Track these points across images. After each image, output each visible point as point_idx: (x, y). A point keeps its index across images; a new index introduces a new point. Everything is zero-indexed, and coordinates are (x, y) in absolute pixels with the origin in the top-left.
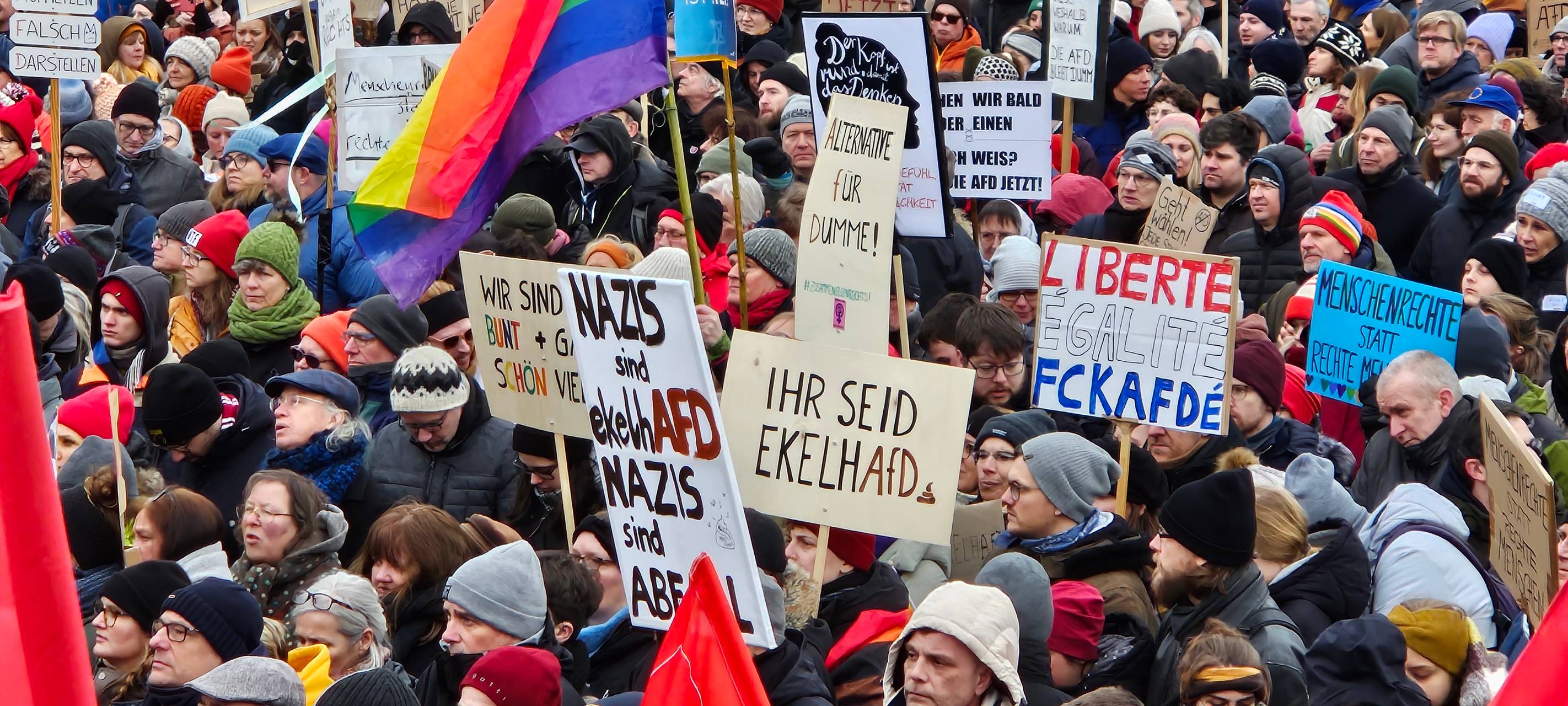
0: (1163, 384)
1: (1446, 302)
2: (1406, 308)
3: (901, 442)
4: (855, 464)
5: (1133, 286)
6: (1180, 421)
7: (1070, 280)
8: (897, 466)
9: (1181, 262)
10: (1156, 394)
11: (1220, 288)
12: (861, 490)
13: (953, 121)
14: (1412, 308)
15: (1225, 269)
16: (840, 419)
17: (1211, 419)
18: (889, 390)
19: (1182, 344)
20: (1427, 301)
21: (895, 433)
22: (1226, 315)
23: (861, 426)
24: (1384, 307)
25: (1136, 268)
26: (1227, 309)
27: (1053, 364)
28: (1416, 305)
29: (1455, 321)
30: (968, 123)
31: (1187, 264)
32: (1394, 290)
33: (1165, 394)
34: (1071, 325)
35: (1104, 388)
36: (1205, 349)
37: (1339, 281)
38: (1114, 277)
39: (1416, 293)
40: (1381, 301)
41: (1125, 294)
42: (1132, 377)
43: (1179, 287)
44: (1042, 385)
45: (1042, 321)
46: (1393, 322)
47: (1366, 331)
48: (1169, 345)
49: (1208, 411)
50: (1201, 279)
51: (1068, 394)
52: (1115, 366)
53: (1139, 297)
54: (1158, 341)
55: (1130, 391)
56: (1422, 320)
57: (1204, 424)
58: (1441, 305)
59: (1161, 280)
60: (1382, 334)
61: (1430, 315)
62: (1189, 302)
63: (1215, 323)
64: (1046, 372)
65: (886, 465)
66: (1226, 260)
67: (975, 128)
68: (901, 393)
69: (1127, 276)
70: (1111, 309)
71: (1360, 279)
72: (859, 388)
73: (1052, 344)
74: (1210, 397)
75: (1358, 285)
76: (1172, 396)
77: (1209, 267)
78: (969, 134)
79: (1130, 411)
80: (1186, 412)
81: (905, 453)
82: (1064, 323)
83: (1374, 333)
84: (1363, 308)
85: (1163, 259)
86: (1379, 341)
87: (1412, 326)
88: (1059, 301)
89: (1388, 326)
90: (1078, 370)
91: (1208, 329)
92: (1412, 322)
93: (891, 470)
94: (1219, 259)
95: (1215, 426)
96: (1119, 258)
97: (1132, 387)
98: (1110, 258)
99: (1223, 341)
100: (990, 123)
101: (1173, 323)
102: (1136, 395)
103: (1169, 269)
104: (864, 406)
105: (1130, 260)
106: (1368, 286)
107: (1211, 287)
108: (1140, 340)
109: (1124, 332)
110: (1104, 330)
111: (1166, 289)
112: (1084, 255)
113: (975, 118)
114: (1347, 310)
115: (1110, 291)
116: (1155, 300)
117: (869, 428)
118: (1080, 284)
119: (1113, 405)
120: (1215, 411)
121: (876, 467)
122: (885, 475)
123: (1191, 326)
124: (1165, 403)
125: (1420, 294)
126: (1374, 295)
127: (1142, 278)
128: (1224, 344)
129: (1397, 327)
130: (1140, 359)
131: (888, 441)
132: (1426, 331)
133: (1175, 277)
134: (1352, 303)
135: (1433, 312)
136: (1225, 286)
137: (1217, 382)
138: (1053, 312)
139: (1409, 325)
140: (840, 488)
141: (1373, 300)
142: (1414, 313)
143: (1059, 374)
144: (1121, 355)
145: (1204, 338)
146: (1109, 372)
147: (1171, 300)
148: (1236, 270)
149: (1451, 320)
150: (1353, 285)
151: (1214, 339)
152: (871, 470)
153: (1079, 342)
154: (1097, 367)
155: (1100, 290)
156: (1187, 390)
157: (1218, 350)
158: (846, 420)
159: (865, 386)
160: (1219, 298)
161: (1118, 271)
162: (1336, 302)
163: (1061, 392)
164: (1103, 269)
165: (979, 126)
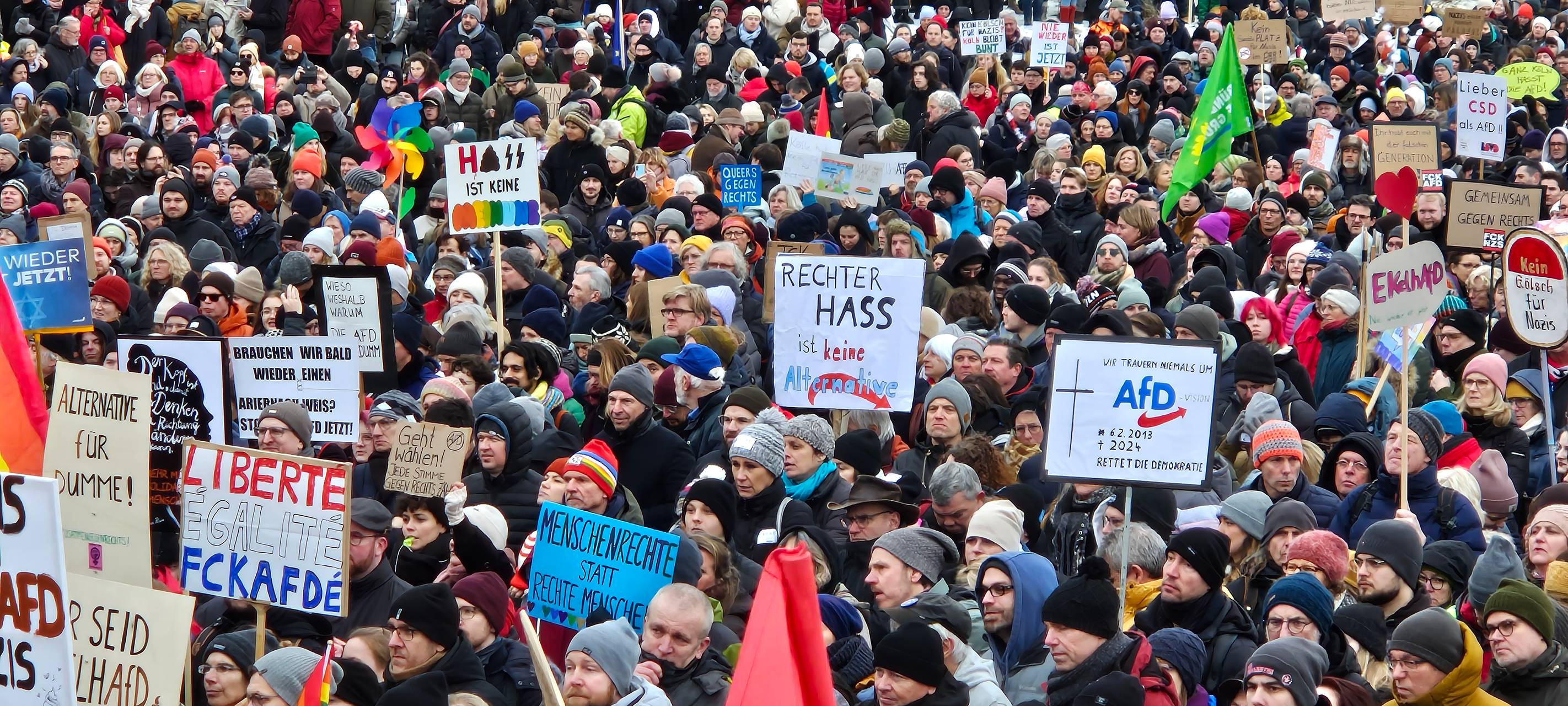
0: (290, 572)
1: (663, 543)
2: (626, 547)
3: (137, 660)
4: (102, 679)
5: (261, 486)
6: (307, 604)
7: (208, 481)
8: (133, 682)
9: (301, 466)
10: (285, 581)
11: (336, 490)
12: (106, 702)
13: (287, 372)
14: (631, 547)
15: (339, 473)
16: (91, 639)
17: (333, 602)
18: (128, 614)
19: (305, 537)
20: (645, 542)
21: (132, 653)
22: (342, 513)
23: (107, 647)
24: (604, 547)
25: (263, 471)
26: (342, 508)
27: (197, 552)
28: (635, 544)
29: (672, 559)
30: (299, 374)
31: (307, 468)
32: (614, 529)
33: (292, 581)
34: (210, 518)
35: (241, 574)
36: (325, 542)
37: (561, 521)
38: (245, 478)
39: (635, 534)
40: (601, 540)
41: (255, 493)
42: (264, 565)
43: (300, 488)
44: (189, 571)
45: (186, 513)
46: (612, 558)
47: (587, 566)
48: (294, 537)
49: (330, 596)
50: (320, 481)
51: (210, 579)
52: (249, 555)
53: (268, 496)
54: (285, 534)
55: (263, 578)
56: (641, 557)
57: (327, 607)
58: (659, 545)
59: (285, 482)
60: (602, 569)
61: (648, 553)
62: (310, 501)
63: (333, 520)
64: (191, 559)
65: (125, 681)
66: (340, 465)
67: (304, 379)
68: (138, 617)
69: (256, 478)
70: (244, 506)
71: (581, 519)
72: (106, 612)
73: (195, 535)
74: (331, 584)
75: (580, 526)
76: (299, 582)
77: (325, 471)
78: (300, 383)
79: (263, 595)
80: (311, 597)
81: (140, 670)
82: (204, 517)
83: (594, 567)
84: (585, 544)
85: (286, 464)
86: (599, 574)
87: (630, 563)
88: (200, 498)
89: (608, 562)
90: (218, 558)
91: (327, 525)
92: (631, 559)
93: (128, 685)
94: (334, 463)
95: (336, 609)
96: (249, 461)
97: (264, 574)
98: (241, 462)
99: (340, 535)
100: (315, 375)
101: (297, 519)
102: (268, 580)
103: (291, 472)
104: (110, 628)
105: (259, 463)
106: (589, 526)
107: (328, 489)
108: (270, 533)
109: (255, 526)
110: (238, 524)
111: (290, 490)
112: (219, 459)
113: (304, 370)
114: (568, 546)
115: (243, 490)
116: (280, 499)
117: (112, 648)
118: (217, 484)
119: (249, 589)
120: (336, 596)
121: (117, 682)
122: (124, 689)
123: (313, 522)
124: (293, 588)
125: (639, 535)
126: (595, 534)
127: (269, 479)
128: (341, 538)
129: (617, 563)
130: (270, 550)
131: (126, 659)
132: (644, 568)
133: (297, 479)
134: (573, 540)
135: (651, 551)
136: (339, 488)
137: (336, 571)
138: (195, 507)
139: (628, 562)
140: (90, 701)
141: (594, 539)
142: (633, 552)
143: (202, 561)
144: (254, 546)
145: (324, 533)
146: (244, 561)
147: (295, 499)
148: (349, 474)
149: (668, 558)
150: (574, 525)
151: (331, 534)
152: (113, 685)
153: (218, 534)
154: (234, 556)
155: (234, 490)
156: (311, 577)
157: (336, 543)
158: (96, 641)
159: (111, 611)
160: (335, 498)
161: (249, 473)
162: (557, 538)
163: (204, 577)
164: (236, 471)
165: (306, 376)
